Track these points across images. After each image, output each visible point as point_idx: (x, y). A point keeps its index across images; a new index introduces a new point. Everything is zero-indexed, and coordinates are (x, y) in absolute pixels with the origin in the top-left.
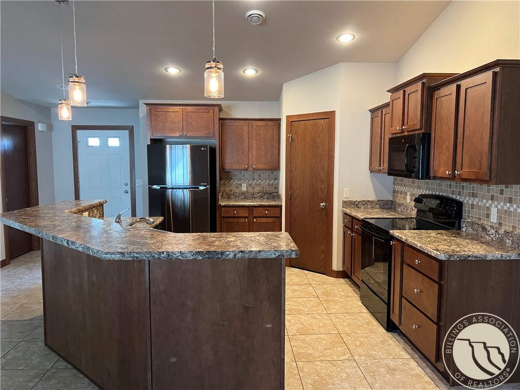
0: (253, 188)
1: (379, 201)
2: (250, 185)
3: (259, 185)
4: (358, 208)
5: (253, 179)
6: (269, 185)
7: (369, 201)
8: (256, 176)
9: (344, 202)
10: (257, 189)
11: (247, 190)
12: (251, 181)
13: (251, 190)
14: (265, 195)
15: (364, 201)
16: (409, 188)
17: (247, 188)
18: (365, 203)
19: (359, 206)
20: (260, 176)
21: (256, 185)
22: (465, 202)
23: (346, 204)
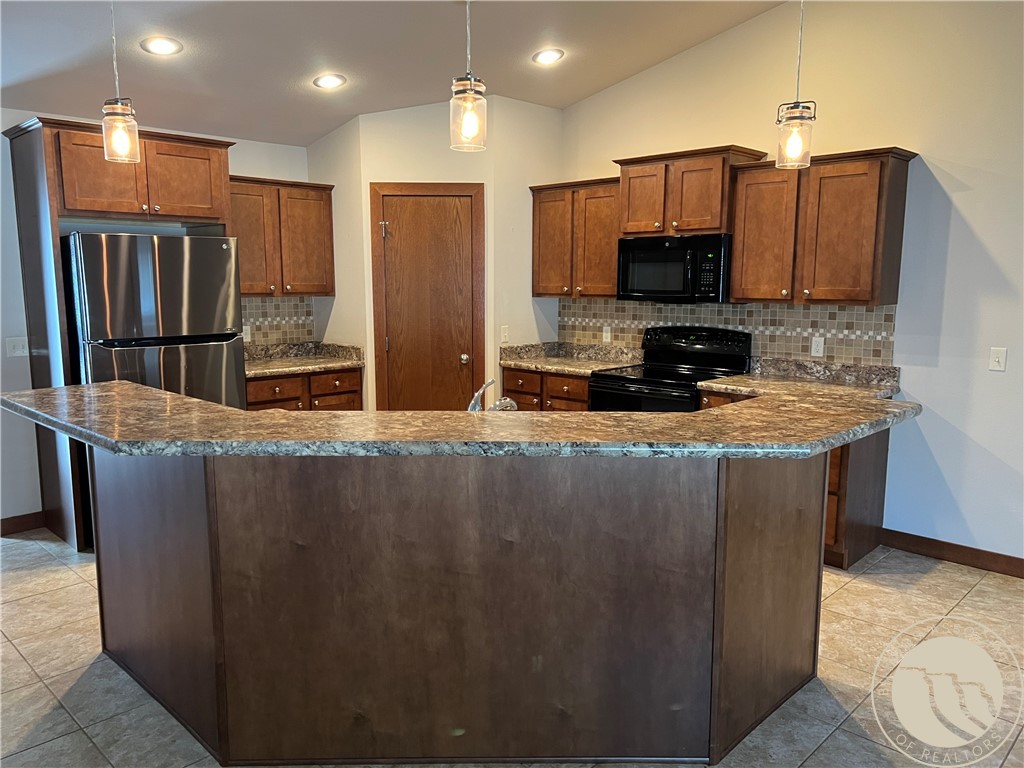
0: (266, 335)
1: (544, 344)
2: (259, 328)
3: (278, 327)
4: (521, 358)
5: (265, 315)
6: (297, 326)
7: (533, 346)
8: (270, 309)
9: (503, 351)
10: (274, 337)
11: (253, 341)
12: (261, 320)
13: (260, 340)
14: (291, 349)
15: (527, 346)
16: (609, 321)
17: (253, 335)
18: (529, 349)
19: (521, 355)
20: (277, 307)
21: (271, 327)
22: (757, 332)
23: (505, 352)
